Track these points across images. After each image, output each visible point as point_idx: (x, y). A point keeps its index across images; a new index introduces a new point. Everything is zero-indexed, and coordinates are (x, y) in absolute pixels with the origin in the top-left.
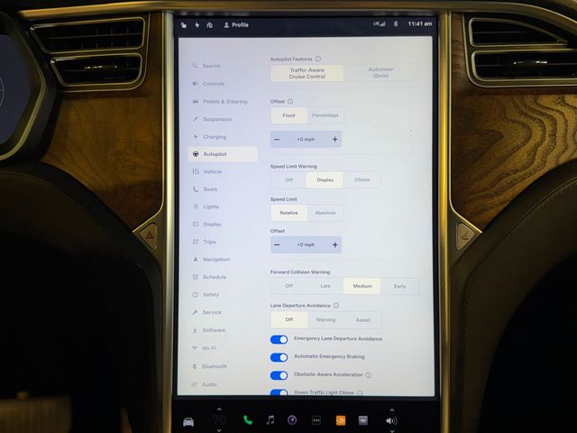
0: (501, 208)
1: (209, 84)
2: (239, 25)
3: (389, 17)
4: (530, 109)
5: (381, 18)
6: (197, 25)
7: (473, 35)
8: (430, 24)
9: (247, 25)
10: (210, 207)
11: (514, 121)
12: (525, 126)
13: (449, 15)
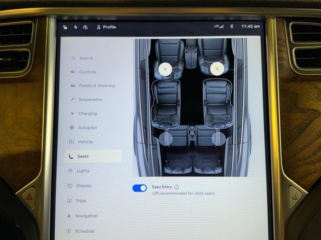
1: (84, 72)
2: (109, 27)
3: (226, 20)
5: (220, 22)
6: (76, 27)
7: (293, 35)
8: (258, 26)
9: (115, 27)
10: (82, 172)
13: (274, 19)
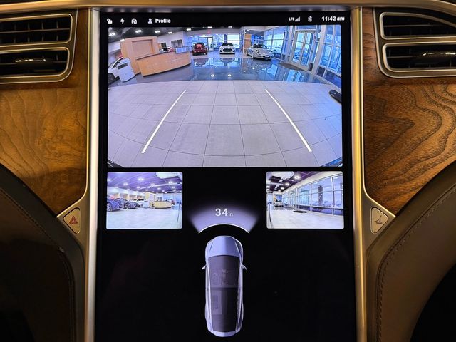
0: (413, 193)
3: (304, 13)
4: (441, 98)
5: (295, 14)
6: (122, 21)
7: (385, 29)
8: (343, 18)
11: (424, 110)
12: (435, 114)
13: (360, 10)
